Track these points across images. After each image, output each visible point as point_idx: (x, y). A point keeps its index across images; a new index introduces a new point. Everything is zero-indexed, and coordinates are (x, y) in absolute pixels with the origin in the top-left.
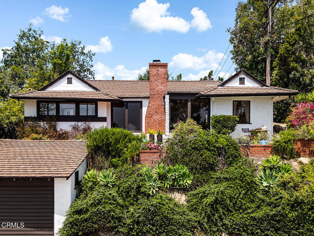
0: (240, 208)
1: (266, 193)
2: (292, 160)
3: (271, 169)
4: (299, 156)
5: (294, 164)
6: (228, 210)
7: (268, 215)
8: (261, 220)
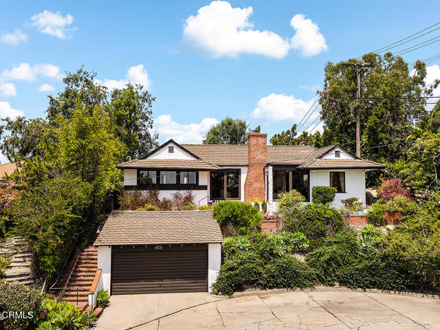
0: (347, 263)
1: (365, 251)
2: (382, 227)
3: (368, 234)
4: (387, 224)
5: (383, 230)
6: (339, 265)
7: (367, 266)
8: (362, 270)
